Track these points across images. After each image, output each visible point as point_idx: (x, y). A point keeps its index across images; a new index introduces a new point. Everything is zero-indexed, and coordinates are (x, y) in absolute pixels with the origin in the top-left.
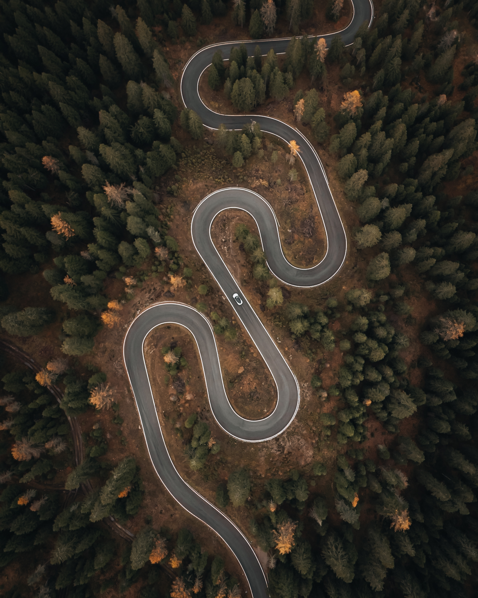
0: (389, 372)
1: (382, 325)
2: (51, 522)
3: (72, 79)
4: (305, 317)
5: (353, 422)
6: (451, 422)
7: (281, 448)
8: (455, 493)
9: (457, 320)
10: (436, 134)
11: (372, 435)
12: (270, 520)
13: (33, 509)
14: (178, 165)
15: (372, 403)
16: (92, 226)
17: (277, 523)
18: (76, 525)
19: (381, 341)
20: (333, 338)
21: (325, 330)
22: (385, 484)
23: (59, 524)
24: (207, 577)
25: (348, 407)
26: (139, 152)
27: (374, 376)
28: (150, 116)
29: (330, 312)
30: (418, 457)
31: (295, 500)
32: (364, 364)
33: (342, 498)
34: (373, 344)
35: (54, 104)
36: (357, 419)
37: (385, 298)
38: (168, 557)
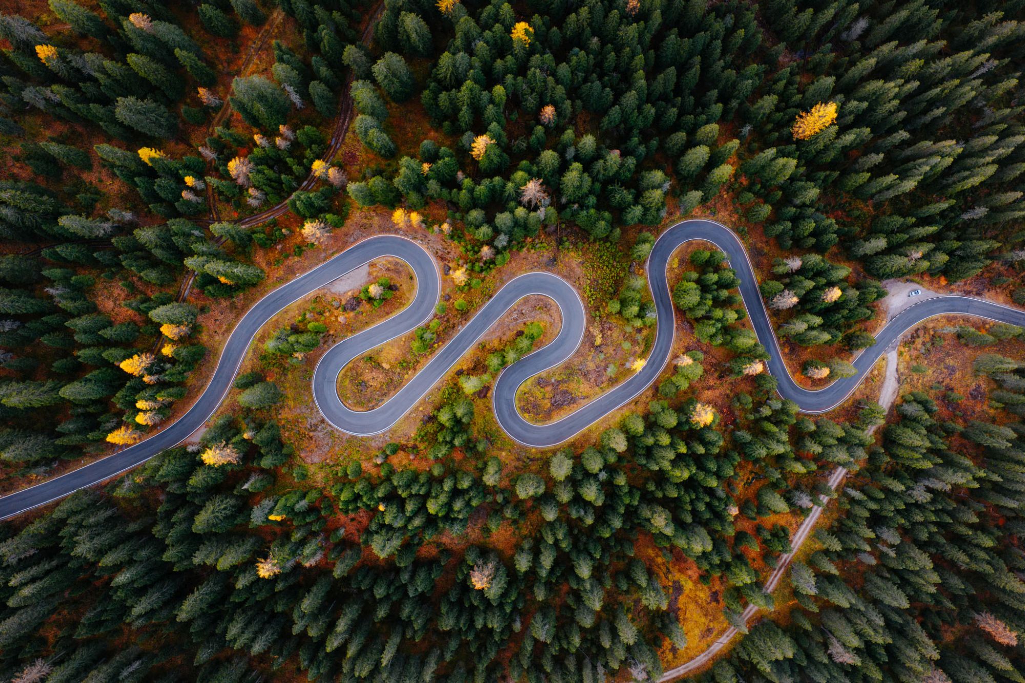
0: (417, 522)
1: (468, 504)
2: (177, 214)
3: (650, 110)
4: (457, 421)
5: (357, 497)
6: (387, 597)
7: (314, 428)
8: (315, 616)
9: (492, 579)
10: (694, 512)
11: (353, 519)
12: (235, 435)
13: (184, 194)
14: (595, 241)
15: (383, 512)
16: (491, 176)
17: (233, 444)
18: (178, 241)
19: (449, 505)
20: (440, 455)
21: (448, 446)
22: (303, 543)
23: (175, 225)
24: (162, 385)
25: (373, 488)
26: (592, 200)
27: (410, 507)
28: (636, 202)
29: (471, 445)
30: (338, 571)
31: (261, 456)
32: (419, 495)
33: (276, 503)
34: (443, 498)
35: (616, 100)
36: (362, 500)
37: (500, 499)
38: (172, 341)
